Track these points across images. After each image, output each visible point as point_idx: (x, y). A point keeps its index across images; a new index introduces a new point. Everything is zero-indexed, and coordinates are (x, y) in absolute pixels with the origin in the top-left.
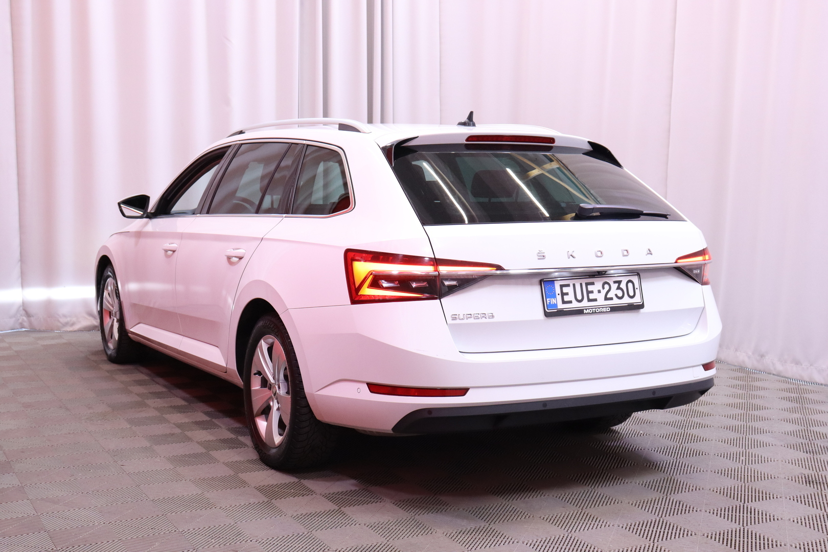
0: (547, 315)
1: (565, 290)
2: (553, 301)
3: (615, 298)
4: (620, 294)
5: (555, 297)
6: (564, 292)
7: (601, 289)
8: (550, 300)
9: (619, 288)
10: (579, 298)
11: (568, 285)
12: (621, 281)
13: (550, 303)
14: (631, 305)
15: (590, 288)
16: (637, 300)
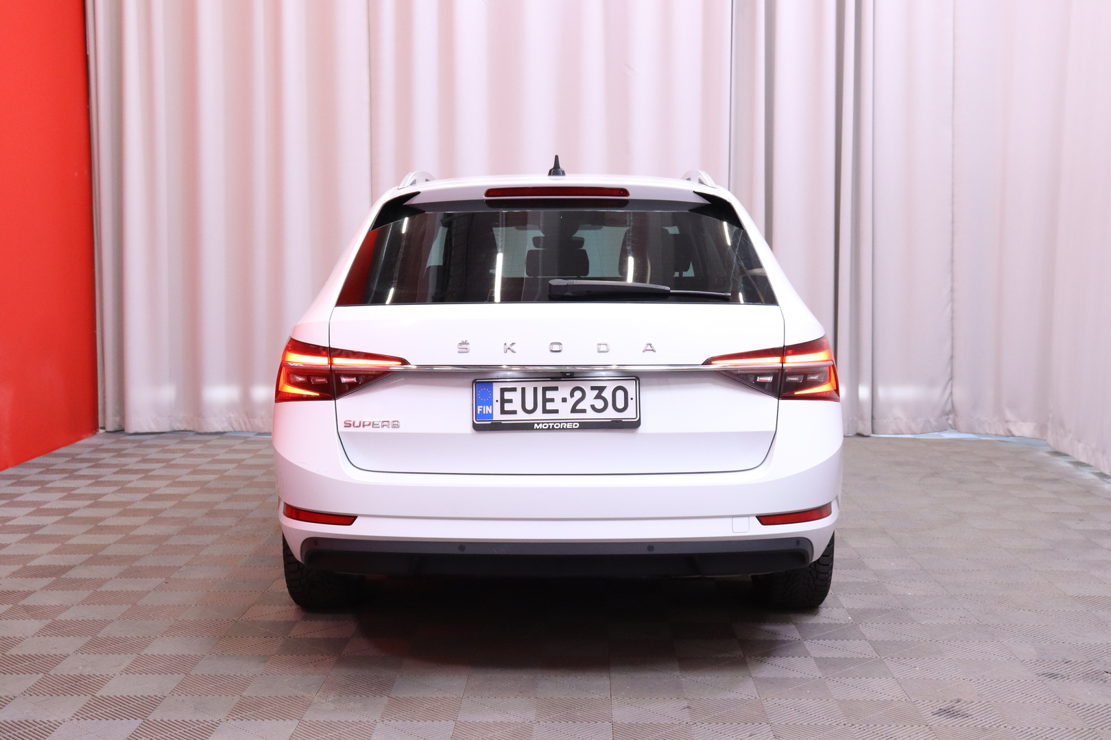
0: (477, 428)
1: (507, 395)
2: (487, 409)
3: (589, 410)
4: (599, 404)
5: (490, 403)
6: (506, 398)
7: (568, 397)
8: (482, 409)
9: (598, 397)
10: (529, 406)
11: (514, 390)
12: (605, 387)
14: (617, 422)
15: (549, 395)
16: (629, 414)
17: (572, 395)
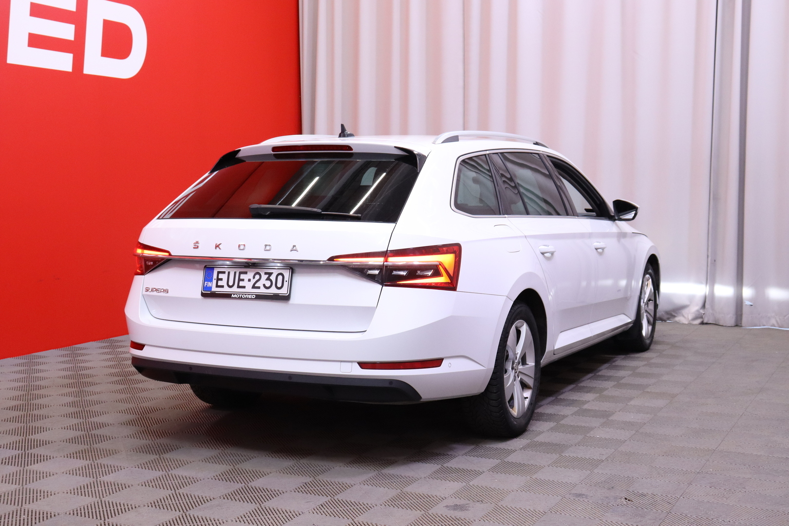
0: (203, 295)
1: (221, 276)
2: (209, 284)
3: (262, 287)
4: (268, 284)
5: (211, 281)
6: (219, 277)
7: (252, 278)
8: (207, 283)
9: (268, 279)
10: (231, 283)
11: (224, 273)
12: (272, 273)
13: (206, 285)
14: (276, 295)
15: (242, 276)
16: (284, 291)
17: (254, 278)
